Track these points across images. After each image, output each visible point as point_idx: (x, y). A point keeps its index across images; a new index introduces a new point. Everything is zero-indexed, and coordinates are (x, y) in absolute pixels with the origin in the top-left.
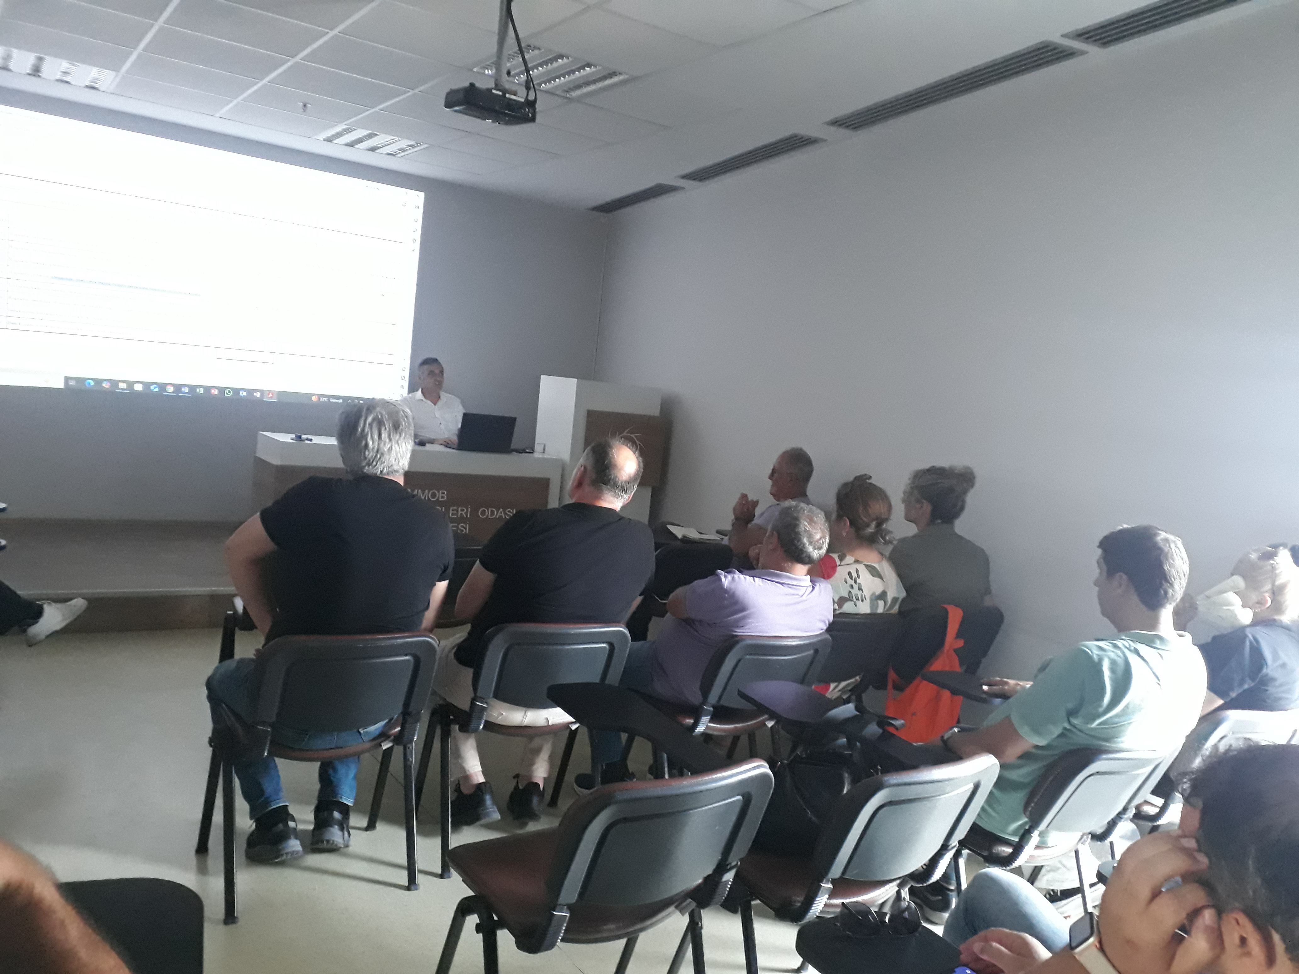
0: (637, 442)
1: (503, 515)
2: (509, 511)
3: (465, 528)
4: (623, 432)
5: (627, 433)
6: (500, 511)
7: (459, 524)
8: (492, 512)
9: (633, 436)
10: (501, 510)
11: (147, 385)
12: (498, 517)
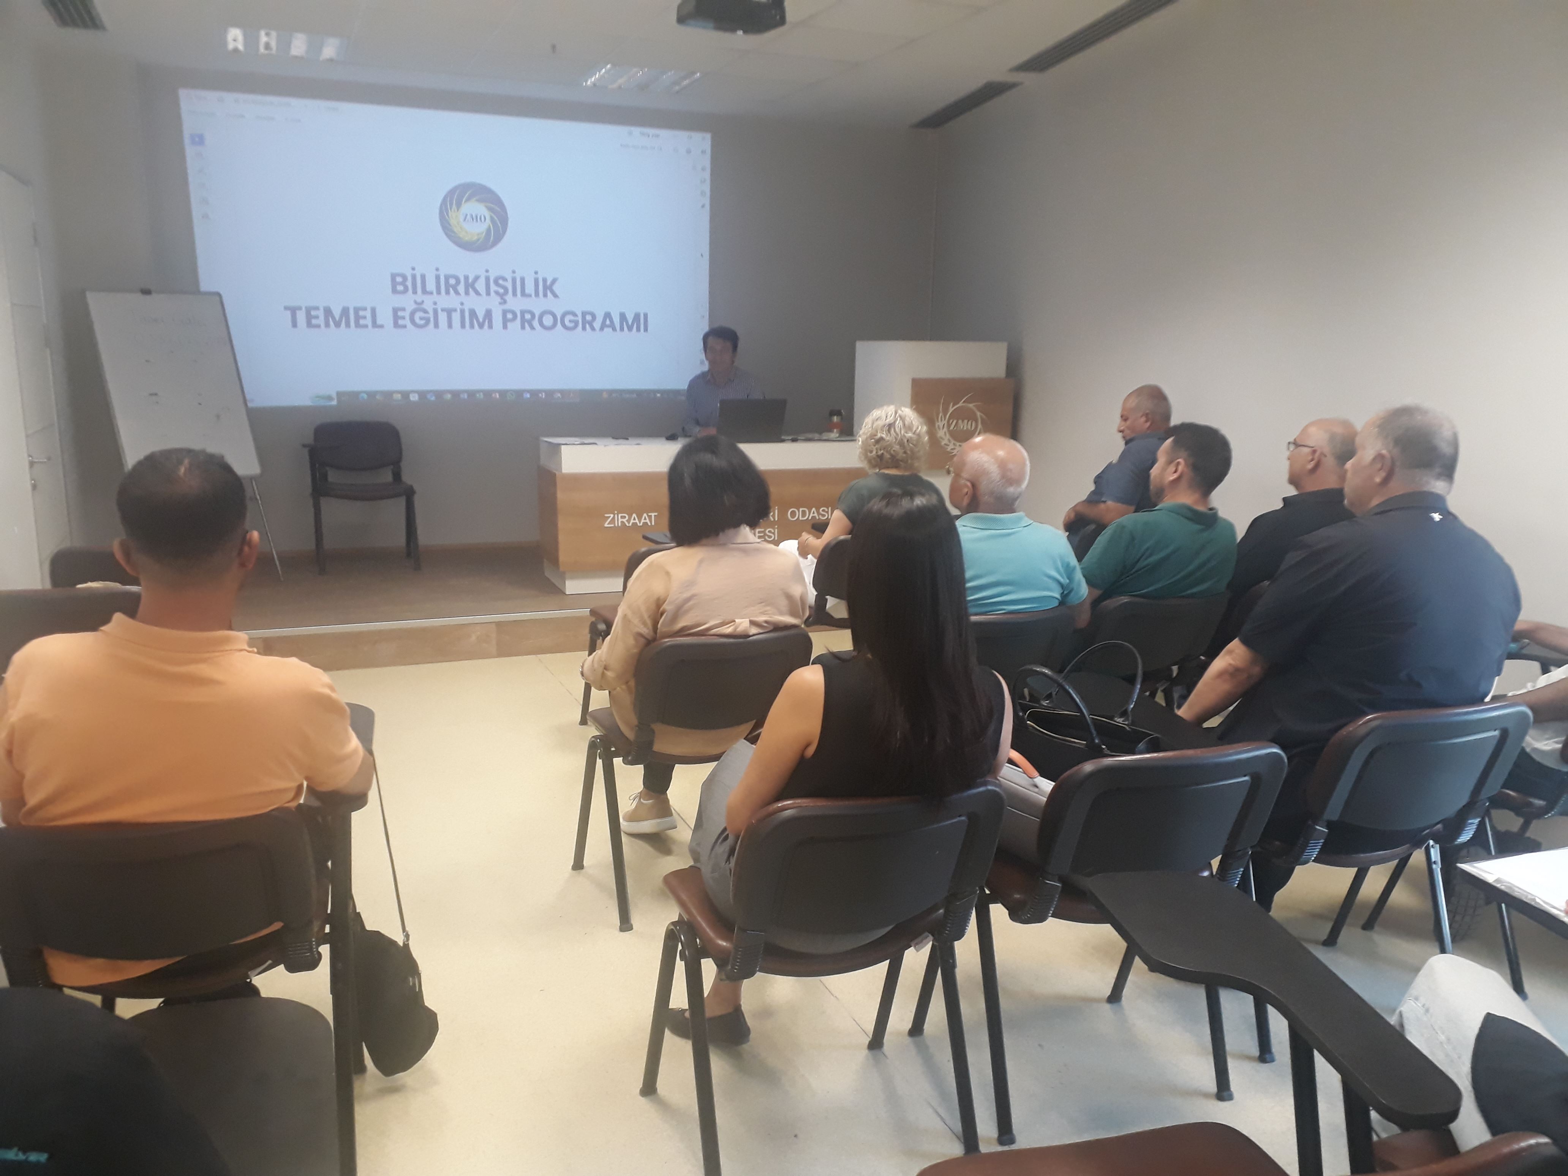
0: (979, 414)
1: (816, 514)
2: (823, 510)
3: (774, 533)
4: (958, 403)
5: (964, 402)
6: (812, 512)
7: (765, 530)
8: (804, 513)
9: (971, 405)
10: (814, 509)
11: (422, 394)
12: (810, 518)
